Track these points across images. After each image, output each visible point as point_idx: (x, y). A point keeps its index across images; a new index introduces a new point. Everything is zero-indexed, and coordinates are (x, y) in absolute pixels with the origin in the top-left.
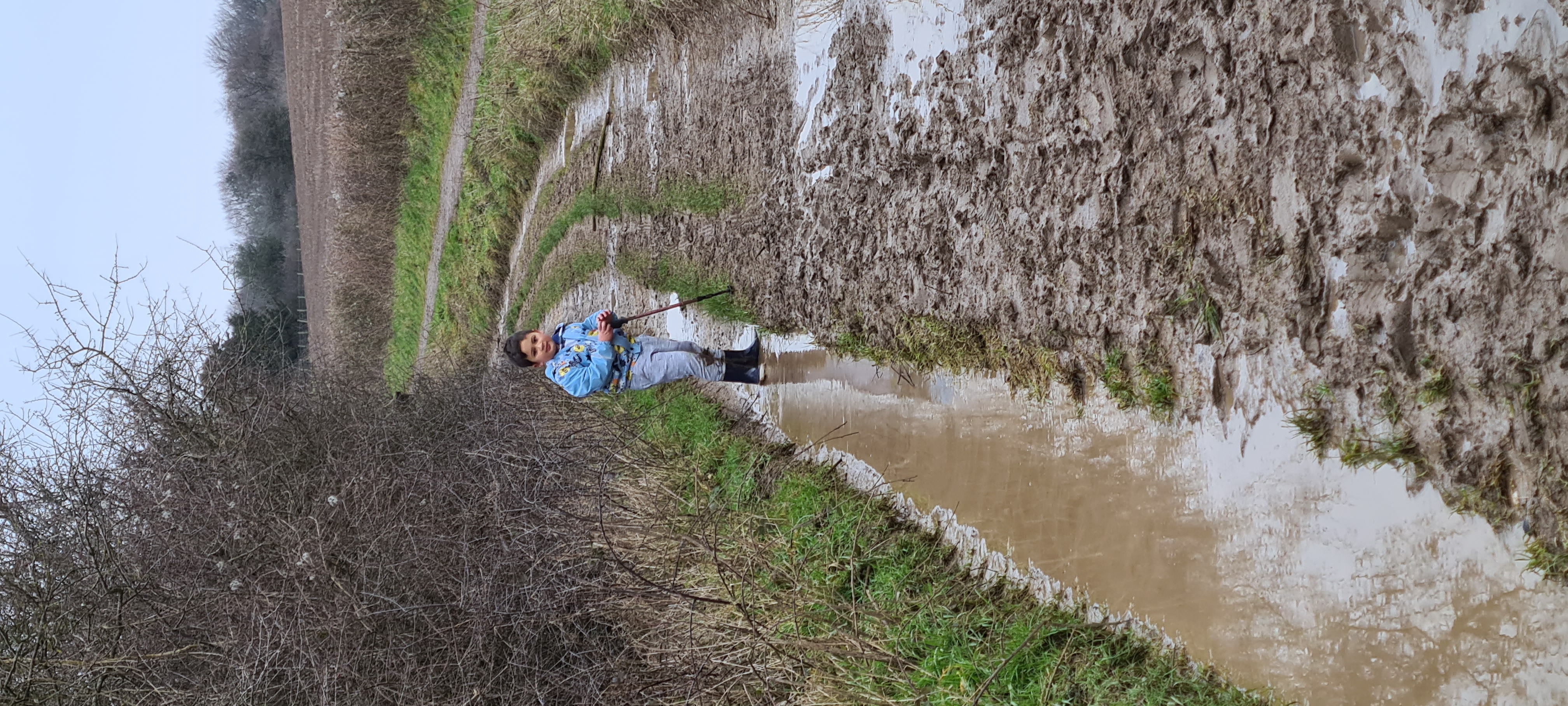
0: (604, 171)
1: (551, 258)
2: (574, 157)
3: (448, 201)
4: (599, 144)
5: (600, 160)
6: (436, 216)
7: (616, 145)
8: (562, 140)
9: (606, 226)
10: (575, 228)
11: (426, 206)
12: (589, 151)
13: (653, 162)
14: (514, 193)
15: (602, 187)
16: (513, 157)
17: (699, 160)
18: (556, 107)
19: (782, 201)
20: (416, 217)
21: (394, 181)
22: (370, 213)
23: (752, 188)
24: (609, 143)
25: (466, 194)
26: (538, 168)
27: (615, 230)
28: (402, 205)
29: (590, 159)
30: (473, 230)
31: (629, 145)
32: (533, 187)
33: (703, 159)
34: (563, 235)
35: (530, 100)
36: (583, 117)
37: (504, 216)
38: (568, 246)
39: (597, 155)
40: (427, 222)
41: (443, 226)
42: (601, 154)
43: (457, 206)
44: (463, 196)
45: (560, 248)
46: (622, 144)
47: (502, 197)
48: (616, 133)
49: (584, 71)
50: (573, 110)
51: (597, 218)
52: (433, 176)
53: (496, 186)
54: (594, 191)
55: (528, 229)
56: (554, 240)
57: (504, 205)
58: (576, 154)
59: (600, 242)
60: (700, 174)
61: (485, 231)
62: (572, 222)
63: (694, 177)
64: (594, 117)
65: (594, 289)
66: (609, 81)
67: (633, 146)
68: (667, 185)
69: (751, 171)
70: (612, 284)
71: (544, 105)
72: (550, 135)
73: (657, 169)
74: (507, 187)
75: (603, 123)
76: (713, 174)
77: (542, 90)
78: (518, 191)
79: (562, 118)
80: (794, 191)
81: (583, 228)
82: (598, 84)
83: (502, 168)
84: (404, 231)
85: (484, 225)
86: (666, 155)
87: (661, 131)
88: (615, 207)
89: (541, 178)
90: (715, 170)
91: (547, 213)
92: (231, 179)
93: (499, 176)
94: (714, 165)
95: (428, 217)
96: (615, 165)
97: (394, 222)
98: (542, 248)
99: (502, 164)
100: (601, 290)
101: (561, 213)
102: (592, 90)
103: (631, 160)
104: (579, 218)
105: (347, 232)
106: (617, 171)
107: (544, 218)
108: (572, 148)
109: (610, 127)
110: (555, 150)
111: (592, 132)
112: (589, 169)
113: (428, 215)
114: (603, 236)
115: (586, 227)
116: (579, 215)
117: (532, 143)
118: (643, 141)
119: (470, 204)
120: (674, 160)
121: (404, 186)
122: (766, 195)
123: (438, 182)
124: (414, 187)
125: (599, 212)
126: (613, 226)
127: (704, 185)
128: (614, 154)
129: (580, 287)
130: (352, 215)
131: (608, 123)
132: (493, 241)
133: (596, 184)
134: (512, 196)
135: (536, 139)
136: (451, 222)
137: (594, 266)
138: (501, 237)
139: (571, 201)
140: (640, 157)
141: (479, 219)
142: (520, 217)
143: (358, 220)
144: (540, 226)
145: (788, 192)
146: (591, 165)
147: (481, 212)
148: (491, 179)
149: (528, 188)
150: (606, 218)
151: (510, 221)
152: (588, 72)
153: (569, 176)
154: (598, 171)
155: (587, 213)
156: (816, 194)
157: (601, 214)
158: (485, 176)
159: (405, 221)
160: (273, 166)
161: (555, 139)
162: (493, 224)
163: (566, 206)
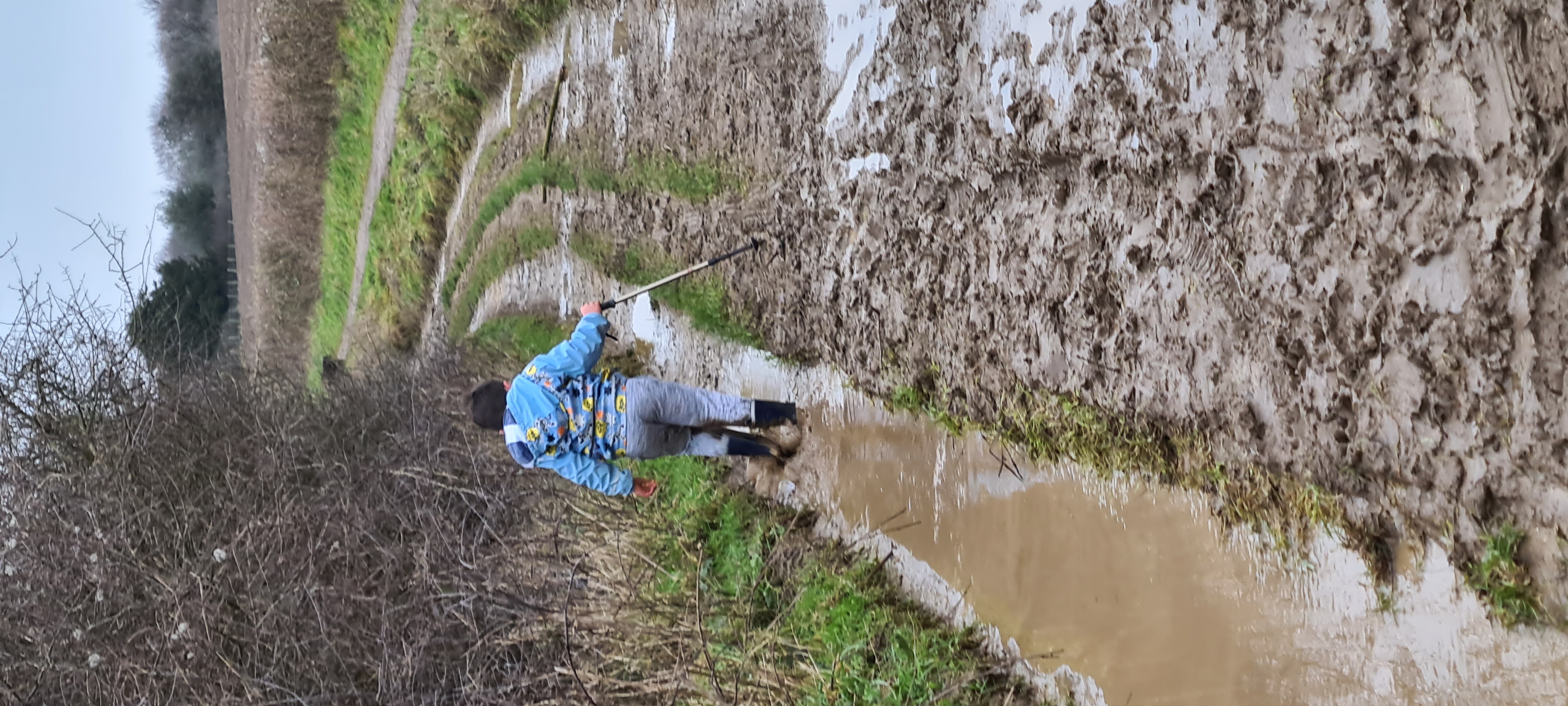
0: (556, 135)
1: (492, 228)
2: (522, 117)
3: (380, 157)
4: (551, 102)
5: (553, 122)
6: (368, 173)
7: (573, 105)
8: (507, 95)
9: (558, 199)
10: (520, 198)
11: (356, 160)
12: (539, 110)
13: (620, 129)
14: (452, 152)
15: (554, 153)
16: (451, 112)
17: (683, 132)
18: (501, 59)
19: (804, 194)
20: (346, 171)
21: (322, 133)
22: (297, 167)
23: (760, 174)
24: (564, 102)
25: (400, 151)
26: (480, 125)
27: (570, 204)
28: (332, 159)
29: (540, 120)
30: (407, 191)
31: (589, 107)
32: (474, 148)
33: (688, 132)
34: (507, 204)
35: (472, 50)
36: (532, 70)
37: (442, 177)
38: (512, 216)
39: (549, 116)
40: (358, 178)
41: (374, 185)
42: (553, 115)
43: (390, 163)
44: (396, 153)
45: (503, 217)
46: (580, 105)
47: (438, 156)
48: (573, 91)
49: (536, 19)
50: (521, 63)
51: (548, 189)
52: (365, 129)
53: (431, 144)
54: (545, 158)
55: (468, 194)
56: (495, 209)
57: (441, 166)
58: (523, 113)
59: (551, 217)
60: (683, 150)
61: (420, 194)
62: (518, 191)
63: (676, 153)
64: (545, 72)
65: (543, 268)
66: (564, 31)
67: (594, 109)
68: (640, 158)
69: (759, 152)
70: (565, 265)
71: (488, 56)
72: (493, 89)
73: (625, 138)
74: (444, 145)
75: (557, 79)
76: (703, 151)
77: (485, 39)
78: (456, 149)
79: (508, 71)
80: (822, 182)
81: (531, 198)
82: (550, 34)
83: (439, 125)
84: (334, 187)
85: (418, 186)
86: (638, 124)
87: (631, 94)
88: (571, 179)
89: (483, 137)
90: (706, 146)
91: (489, 177)
92: (164, 124)
93: (436, 133)
94: (704, 140)
95: (359, 173)
96: (571, 129)
97: (322, 177)
98: (483, 216)
99: (440, 120)
100: (551, 271)
101: (505, 179)
102: (543, 41)
103: (591, 126)
104: (526, 187)
105: (273, 187)
106: (573, 136)
107: (485, 181)
108: (519, 106)
109: (565, 85)
110: (498, 105)
111: (543, 89)
112: (539, 132)
113: (359, 171)
114: (555, 209)
115: (535, 197)
116: (527, 184)
117: (473, 98)
118: (607, 103)
119: (402, 163)
120: (648, 129)
121: (333, 139)
122: (779, 184)
123: (370, 136)
124: (344, 139)
125: (550, 182)
126: (567, 199)
127: (690, 164)
128: (569, 116)
129: (526, 264)
130: (277, 169)
131: (562, 78)
132: (428, 203)
133: (547, 149)
134: (450, 155)
135: (477, 93)
136: (383, 180)
137: (544, 242)
138: (437, 199)
139: (517, 167)
140: (603, 122)
141: (413, 179)
142: (458, 179)
143: (285, 174)
144: (480, 191)
145: (813, 183)
146: (542, 127)
147: (415, 172)
148: (426, 136)
149: (467, 147)
150: (558, 190)
151: (448, 182)
152: (539, 20)
153: (516, 137)
154: (550, 134)
155: (536, 182)
156: (860, 189)
157: (553, 185)
158: (420, 133)
159: (334, 175)
160: (205, 111)
161: (499, 94)
162: (429, 186)
163: (511, 172)
